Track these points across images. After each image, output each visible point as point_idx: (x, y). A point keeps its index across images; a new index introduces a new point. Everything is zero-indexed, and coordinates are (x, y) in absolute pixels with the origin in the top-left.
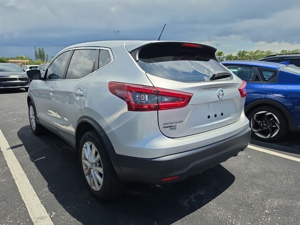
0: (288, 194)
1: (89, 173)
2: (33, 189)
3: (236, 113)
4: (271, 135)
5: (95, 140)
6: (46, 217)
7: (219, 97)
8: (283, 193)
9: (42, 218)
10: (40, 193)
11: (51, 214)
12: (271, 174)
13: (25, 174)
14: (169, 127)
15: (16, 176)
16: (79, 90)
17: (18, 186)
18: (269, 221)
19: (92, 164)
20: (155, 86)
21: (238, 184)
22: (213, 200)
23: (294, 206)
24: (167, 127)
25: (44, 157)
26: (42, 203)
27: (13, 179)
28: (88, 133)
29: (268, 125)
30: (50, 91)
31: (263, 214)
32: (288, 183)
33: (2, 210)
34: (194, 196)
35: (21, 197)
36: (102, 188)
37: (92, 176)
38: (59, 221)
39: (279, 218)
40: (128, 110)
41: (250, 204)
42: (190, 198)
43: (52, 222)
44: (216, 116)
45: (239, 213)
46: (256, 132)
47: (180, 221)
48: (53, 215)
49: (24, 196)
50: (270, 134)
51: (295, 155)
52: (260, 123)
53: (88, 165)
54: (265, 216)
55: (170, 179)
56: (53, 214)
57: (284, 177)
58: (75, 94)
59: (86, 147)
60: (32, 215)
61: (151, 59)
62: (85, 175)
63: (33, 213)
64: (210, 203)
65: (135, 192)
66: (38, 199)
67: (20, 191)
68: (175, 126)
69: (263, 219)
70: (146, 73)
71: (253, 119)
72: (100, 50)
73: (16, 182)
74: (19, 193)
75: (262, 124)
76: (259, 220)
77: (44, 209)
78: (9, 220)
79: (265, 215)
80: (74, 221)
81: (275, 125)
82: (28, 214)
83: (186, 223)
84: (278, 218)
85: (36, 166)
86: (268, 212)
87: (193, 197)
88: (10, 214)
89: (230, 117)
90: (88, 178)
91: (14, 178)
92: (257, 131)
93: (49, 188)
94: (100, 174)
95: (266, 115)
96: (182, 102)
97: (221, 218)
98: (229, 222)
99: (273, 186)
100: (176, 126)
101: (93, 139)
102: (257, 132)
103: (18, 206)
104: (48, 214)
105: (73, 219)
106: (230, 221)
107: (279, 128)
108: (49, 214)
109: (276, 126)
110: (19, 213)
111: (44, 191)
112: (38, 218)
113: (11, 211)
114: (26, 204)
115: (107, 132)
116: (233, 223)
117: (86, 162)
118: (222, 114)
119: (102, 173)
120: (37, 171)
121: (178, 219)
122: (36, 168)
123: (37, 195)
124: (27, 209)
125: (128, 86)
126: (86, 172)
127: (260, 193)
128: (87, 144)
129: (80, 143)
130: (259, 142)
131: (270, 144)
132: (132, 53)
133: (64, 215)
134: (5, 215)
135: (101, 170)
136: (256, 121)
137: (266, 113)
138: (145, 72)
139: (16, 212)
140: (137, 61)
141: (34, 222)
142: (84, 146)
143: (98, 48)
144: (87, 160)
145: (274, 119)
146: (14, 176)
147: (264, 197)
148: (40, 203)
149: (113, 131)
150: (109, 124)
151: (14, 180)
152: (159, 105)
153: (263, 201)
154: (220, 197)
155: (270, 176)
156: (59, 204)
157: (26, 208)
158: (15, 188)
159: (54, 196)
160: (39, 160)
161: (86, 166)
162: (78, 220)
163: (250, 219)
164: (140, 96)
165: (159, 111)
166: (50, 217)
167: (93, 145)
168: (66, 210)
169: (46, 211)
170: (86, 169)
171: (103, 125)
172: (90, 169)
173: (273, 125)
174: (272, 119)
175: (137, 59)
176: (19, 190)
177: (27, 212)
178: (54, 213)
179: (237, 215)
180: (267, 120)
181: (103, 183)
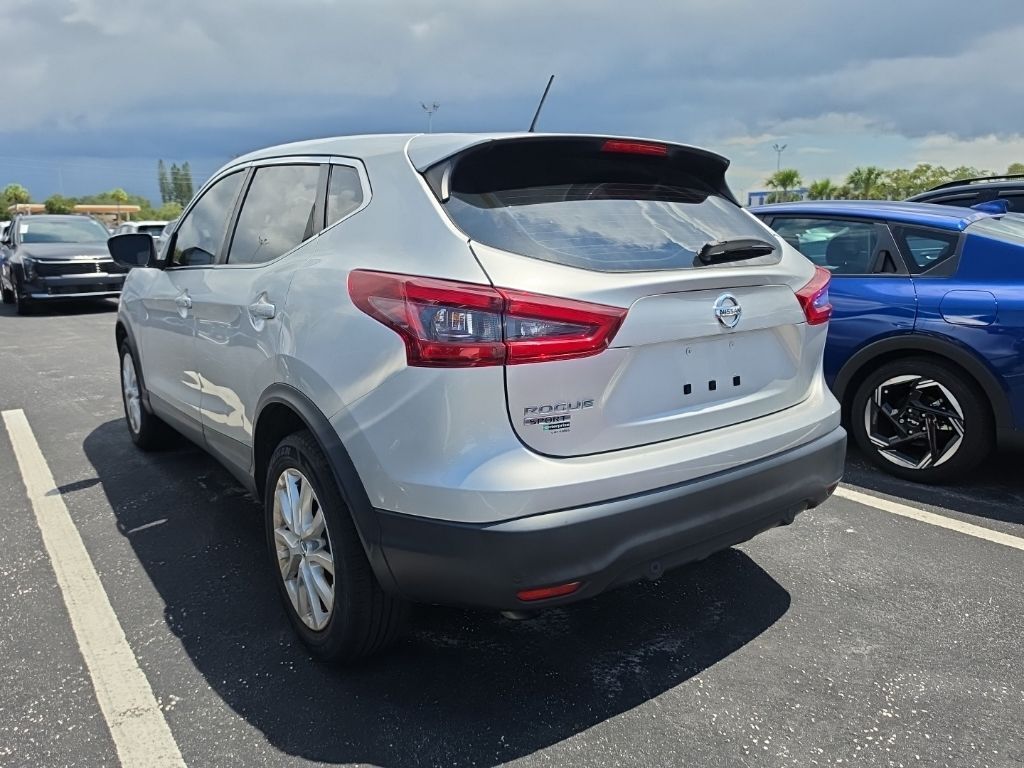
0: (970, 657)
1: (295, 573)
2: (117, 622)
3: (788, 378)
4: (935, 458)
5: (309, 463)
6: (149, 710)
7: (721, 321)
8: (951, 653)
9: (136, 713)
10: (138, 633)
11: (167, 701)
12: (917, 589)
13: (98, 573)
14: (546, 420)
15: (66, 580)
16: (262, 299)
17: (70, 611)
18: (891, 746)
19: (304, 541)
20: (495, 284)
21: (799, 621)
22: (704, 672)
23: (985, 700)
24: (539, 421)
25: (163, 521)
26: (140, 666)
27: (58, 587)
28: (290, 441)
29: (923, 424)
30: (180, 305)
31: (871, 721)
32: (976, 622)
33: (15, 682)
34: (641, 657)
35: (78, 646)
36: (330, 620)
37: (302, 582)
38: (191, 724)
39: (927, 736)
40: (409, 364)
41: (832, 688)
42: (628, 663)
43: (167, 727)
44: (712, 386)
45: (789, 717)
46: (882, 449)
47: (583, 734)
48: (174, 703)
49: (88, 643)
50: (930, 455)
51: (1013, 526)
52: (896, 417)
53: (292, 545)
54: (876, 729)
55: (548, 592)
56: (171, 700)
57: (965, 602)
58: (251, 312)
59: (285, 487)
60: (106, 701)
61: (492, 195)
62: (284, 578)
63: (111, 695)
64: (694, 679)
65: (445, 639)
66: (131, 651)
67: (74, 627)
68: (564, 418)
69: (870, 738)
70: (469, 241)
71: (874, 404)
72: (331, 165)
73: (65, 598)
74: (73, 633)
75: (902, 421)
76: (855, 740)
77: (147, 684)
78: (33, 715)
79: (877, 726)
80: (235, 724)
81: (949, 424)
82: (94, 698)
83: (604, 743)
84: (924, 736)
85: (133, 548)
86: (890, 716)
87: (636, 660)
88: (37, 697)
89: (768, 389)
90: (292, 588)
91: (61, 586)
92: (887, 445)
93: (167, 618)
94: (327, 576)
95: (918, 387)
96: (589, 339)
97: (724, 730)
98: (750, 743)
99: (921, 629)
100: (569, 417)
101: (304, 459)
102: (885, 449)
103: (67, 672)
104: (157, 700)
105: (235, 719)
106: (755, 741)
107: (962, 435)
108: (160, 702)
109: (950, 428)
110: (66, 696)
111: (152, 628)
112: (125, 713)
113: (41, 688)
114: (90, 668)
115: (345, 437)
116: (766, 748)
117: (286, 536)
118: (737, 381)
119: (332, 570)
120: (135, 563)
121: (577, 726)
122: (133, 554)
123: (128, 639)
124: (91, 684)
125: (408, 285)
126: (285, 569)
127: (871, 654)
128: (288, 478)
129: (269, 472)
130: (890, 481)
131: (930, 489)
132: (430, 175)
133: (207, 706)
134: (23, 700)
135: (327, 560)
136: (884, 409)
137: (916, 382)
138: (467, 239)
139: (58, 692)
140: (443, 202)
141: (109, 724)
142: (280, 481)
143: (325, 160)
144: (287, 529)
145: (946, 403)
146: (60, 580)
147: (885, 665)
148: (136, 665)
149: (361, 433)
150: (350, 408)
151: (60, 592)
152: (507, 347)
153: (878, 677)
154: (731, 663)
155: (916, 598)
156: (194, 669)
157: (88, 678)
158: (61, 617)
159: (180, 643)
160: (144, 530)
161: (287, 549)
162: (250, 721)
163: (825, 736)
164: (450, 316)
165: (508, 367)
166: (163, 710)
167: (305, 480)
168: (214, 688)
169: (151, 690)
170: (287, 559)
171: (332, 413)
172: (298, 559)
173: (941, 425)
174: (937, 403)
175: (445, 195)
176: (73, 622)
177: (92, 691)
178: (178, 699)
179: (782, 722)
180: (921, 406)
181: (334, 604)
